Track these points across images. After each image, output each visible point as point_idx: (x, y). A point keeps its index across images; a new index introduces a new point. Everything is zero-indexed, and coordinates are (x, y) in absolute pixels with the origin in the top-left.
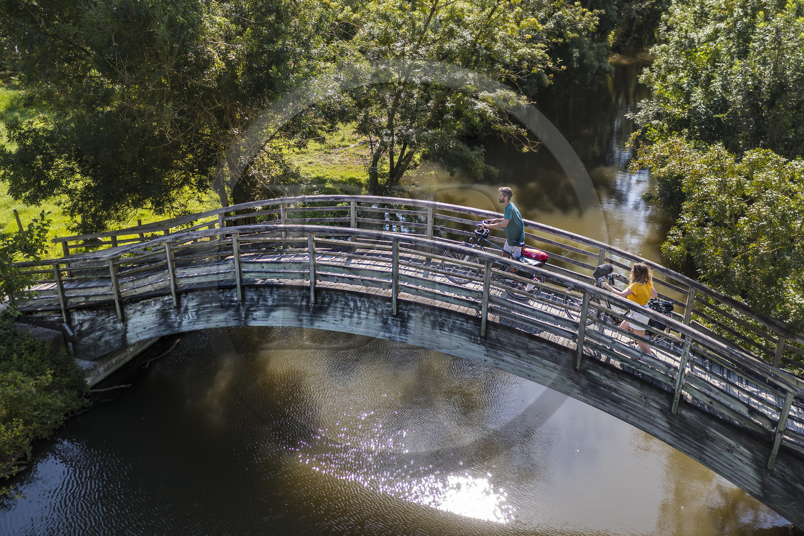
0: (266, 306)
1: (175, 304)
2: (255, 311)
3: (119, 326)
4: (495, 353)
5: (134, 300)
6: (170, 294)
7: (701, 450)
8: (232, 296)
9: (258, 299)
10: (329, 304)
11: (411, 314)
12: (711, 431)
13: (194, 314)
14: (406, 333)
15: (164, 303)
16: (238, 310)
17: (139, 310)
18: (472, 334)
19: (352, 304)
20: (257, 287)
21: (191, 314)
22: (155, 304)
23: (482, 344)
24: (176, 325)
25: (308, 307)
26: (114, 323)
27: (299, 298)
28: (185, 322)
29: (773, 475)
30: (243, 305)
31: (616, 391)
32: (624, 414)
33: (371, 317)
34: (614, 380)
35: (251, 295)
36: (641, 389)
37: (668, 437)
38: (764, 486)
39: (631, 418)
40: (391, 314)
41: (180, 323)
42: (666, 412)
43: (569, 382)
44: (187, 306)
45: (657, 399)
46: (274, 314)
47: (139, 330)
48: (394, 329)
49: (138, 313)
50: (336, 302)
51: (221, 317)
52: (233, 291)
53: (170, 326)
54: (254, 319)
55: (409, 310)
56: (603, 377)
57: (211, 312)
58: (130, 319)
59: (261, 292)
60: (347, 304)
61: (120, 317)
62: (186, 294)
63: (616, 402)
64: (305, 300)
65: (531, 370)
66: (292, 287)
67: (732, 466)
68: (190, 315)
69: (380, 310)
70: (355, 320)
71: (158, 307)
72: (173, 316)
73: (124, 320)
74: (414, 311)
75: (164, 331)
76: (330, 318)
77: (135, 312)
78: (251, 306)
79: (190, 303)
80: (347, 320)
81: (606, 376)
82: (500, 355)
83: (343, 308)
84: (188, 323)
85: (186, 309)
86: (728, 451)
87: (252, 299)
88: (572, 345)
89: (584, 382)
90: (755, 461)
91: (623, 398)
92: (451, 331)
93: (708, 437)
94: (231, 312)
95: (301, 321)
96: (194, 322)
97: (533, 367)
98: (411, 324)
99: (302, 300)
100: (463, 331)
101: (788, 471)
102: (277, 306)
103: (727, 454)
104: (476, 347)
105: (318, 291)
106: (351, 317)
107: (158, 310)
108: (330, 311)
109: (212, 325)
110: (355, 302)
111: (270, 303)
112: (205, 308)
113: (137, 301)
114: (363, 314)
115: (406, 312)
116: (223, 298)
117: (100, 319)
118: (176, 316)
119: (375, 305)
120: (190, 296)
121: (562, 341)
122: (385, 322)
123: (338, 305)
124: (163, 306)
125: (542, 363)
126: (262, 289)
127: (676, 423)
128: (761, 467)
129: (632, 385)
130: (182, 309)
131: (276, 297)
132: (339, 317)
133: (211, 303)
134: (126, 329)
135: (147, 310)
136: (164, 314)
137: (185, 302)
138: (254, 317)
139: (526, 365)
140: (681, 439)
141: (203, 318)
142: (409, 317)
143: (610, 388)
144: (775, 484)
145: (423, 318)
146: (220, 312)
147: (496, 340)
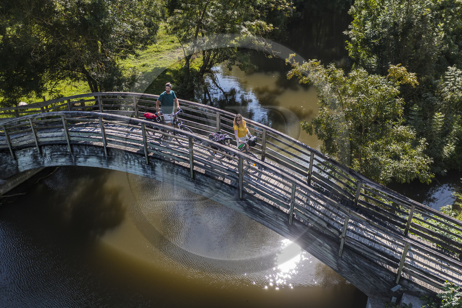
0: (84, 155)
1: (39, 152)
2: (79, 158)
3: (14, 162)
4: (200, 187)
6: (35, 146)
8: (67, 149)
9: (80, 151)
10: (115, 156)
11: (156, 164)
12: (310, 235)
13: (49, 157)
14: (155, 174)
15: (34, 151)
16: (70, 157)
17: (23, 154)
18: (187, 176)
19: (126, 157)
20: (79, 145)
22: (30, 151)
23: (193, 182)
24: (42, 163)
25: (104, 157)
26: (11, 160)
27: (100, 152)
28: (46, 162)
29: (342, 260)
30: (73, 154)
31: (261, 211)
32: (266, 223)
33: (136, 164)
34: (260, 205)
35: (76, 149)
36: (274, 210)
38: (338, 265)
39: (270, 225)
40: (146, 163)
41: (43, 162)
42: (286, 223)
43: (238, 205)
44: (45, 153)
45: (282, 216)
46: (88, 160)
47: (24, 165)
48: (149, 172)
49: (22, 156)
50: (118, 155)
51: (63, 160)
52: (67, 146)
53: (39, 163)
54: (79, 162)
55: (155, 162)
56: (254, 203)
57: (57, 157)
58: (19, 159)
59: (80, 147)
60: (124, 157)
61: (13, 157)
62: (44, 146)
63: (262, 216)
64: (103, 153)
65: (218, 197)
66: (96, 146)
67: (322, 254)
68: (48, 158)
69: (140, 160)
70: (129, 165)
71: (31, 153)
72: (39, 158)
73: (16, 159)
74: (157, 162)
75: (36, 166)
76: (116, 163)
77: (20, 155)
78: (77, 155)
79: (47, 152)
81: (256, 203)
82: (202, 188)
83: (122, 159)
84: (47, 162)
85: (45, 155)
86: (319, 245)
87: (77, 151)
89: (245, 205)
90: (333, 251)
91: (265, 215)
92: (177, 174)
93: (309, 238)
94: (67, 158)
95: (102, 164)
96: (50, 162)
97: (219, 196)
98: (157, 169)
99: (101, 153)
100: (183, 174)
101: (349, 258)
102: (89, 156)
103: (319, 247)
104: (189, 183)
105: (108, 149)
106: (126, 164)
107: (32, 154)
108: (116, 160)
109: (59, 164)
111: (86, 154)
112: (55, 155)
113: (21, 149)
114: (132, 163)
115: (153, 163)
116: (62, 150)
117: (4, 157)
118: (41, 158)
119: (137, 158)
120: (46, 148)
122: (143, 167)
123: (119, 157)
124: (34, 153)
125: (223, 194)
126: (81, 147)
129: (269, 208)
130: (43, 155)
131: (88, 151)
132: (120, 164)
133: (57, 152)
134: (18, 164)
135: (26, 154)
136: (34, 157)
137: (44, 151)
138: (79, 161)
139: (216, 194)
141: (54, 160)
142: (155, 166)
143: (258, 209)
144: (343, 264)
145: (162, 166)
146: (62, 157)
147: (199, 180)
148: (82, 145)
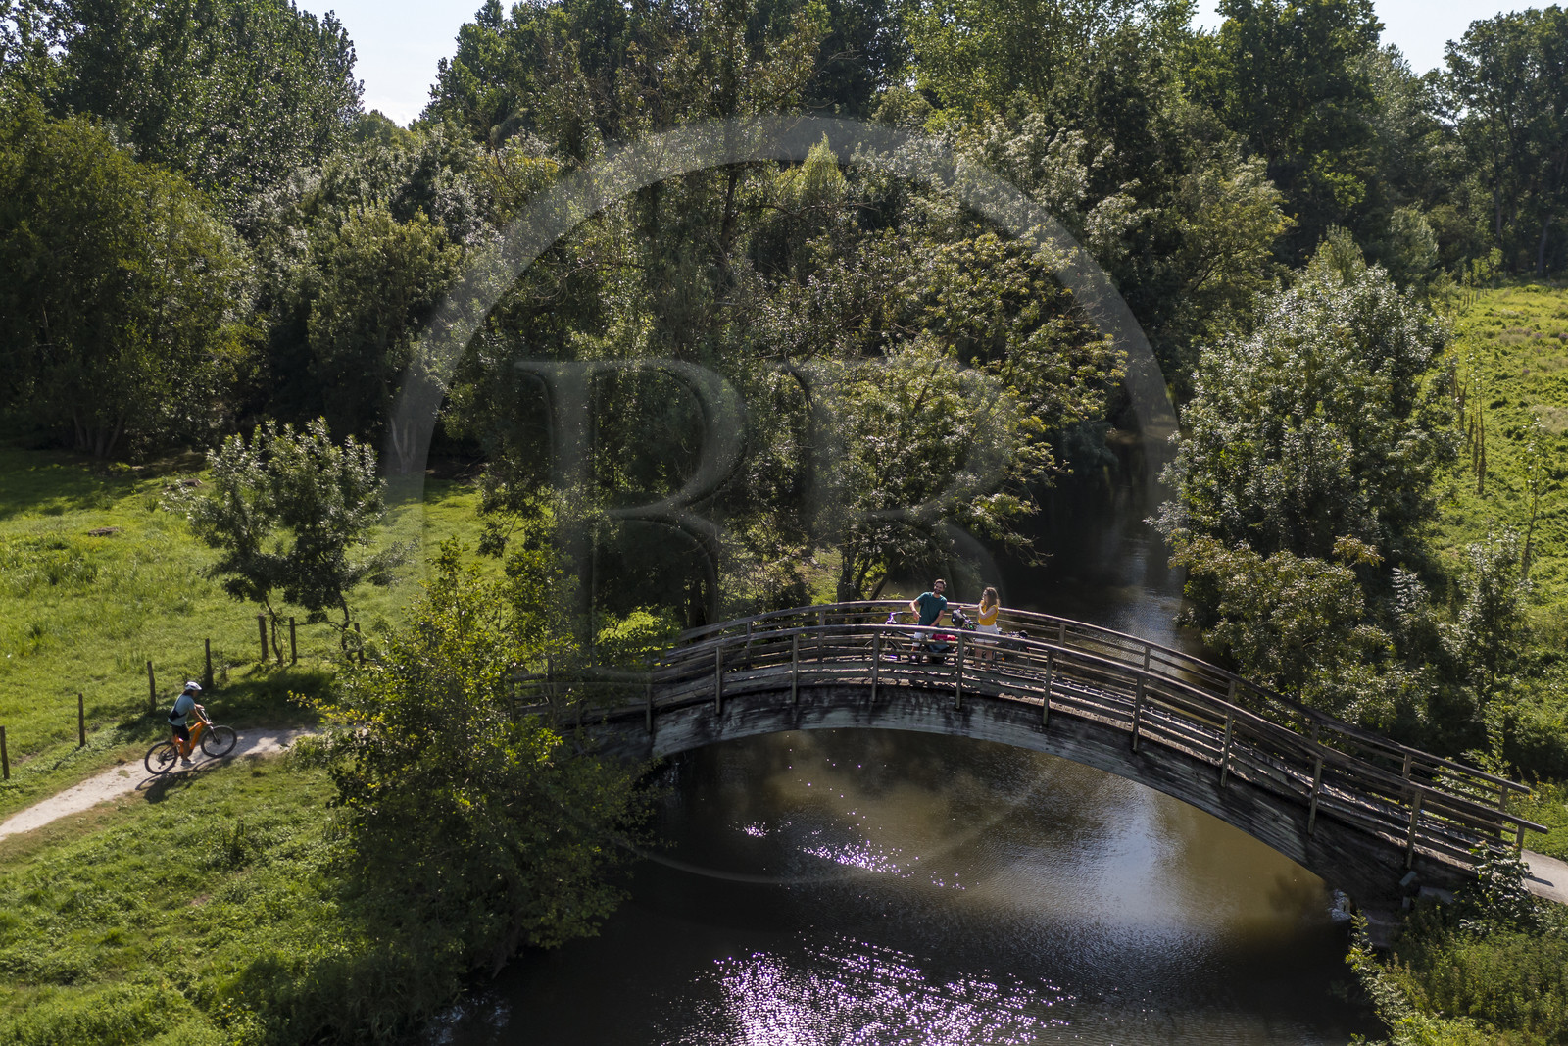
0: (821, 707)
1: (717, 711)
2: (809, 713)
3: (645, 739)
4: (1057, 741)
5: (669, 709)
6: (715, 700)
7: (1250, 822)
8: (785, 700)
9: (814, 701)
10: (890, 702)
11: (974, 707)
12: (1257, 802)
13: (738, 721)
14: (968, 727)
15: (704, 711)
16: (789, 713)
17: (672, 721)
18: (1034, 723)
19: (914, 701)
20: (813, 688)
21: (734, 722)
22: (693, 713)
23: (1044, 732)
24: (715, 734)
25: (866, 706)
26: (641, 736)
27: (858, 698)
28: (726, 730)
29: (1314, 841)
30: (796, 708)
31: (1170, 770)
32: (1178, 792)
33: (933, 712)
34: (1166, 758)
35: (806, 696)
36: (1193, 766)
37: (1219, 812)
38: (1308, 852)
39: (1185, 796)
40: (955, 709)
41: (720, 732)
42: (1215, 786)
43: (1127, 765)
44: (731, 713)
45: (1208, 774)
46: (830, 715)
47: (669, 742)
48: (957, 724)
49: (670, 724)
50: (897, 699)
51: (770, 722)
52: (787, 693)
53: (708, 736)
54: (806, 722)
55: (973, 703)
56: (1158, 758)
57: (757, 718)
58: (660, 731)
59: (816, 692)
60: (909, 701)
61: (649, 729)
62: (732, 700)
63: (1171, 780)
64: (865, 699)
65: (1091, 755)
66: (852, 687)
67: (1278, 835)
69: (943, 703)
70: (916, 716)
71: (696, 715)
72: (712, 725)
73: (653, 732)
74: (977, 703)
75: (699, 742)
76: (890, 716)
77: (667, 723)
78: (805, 708)
79: (735, 709)
80: (908, 717)
81: (1160, 756)
82: (1061, 742)
83: (904, 705)
84: (729, 731)
85: (730, 717)
86: (1274, 820)
87: (807, 701)
88: (1129, 727)
89: (1141, 764)
90: (1297, 827)
91: (1178, 777)
92: (1014, 721)
93: (1255, 808)
94: (781, 716)
95: (857, 721)
96: (737, 729)
97: (1093, 753)
98: (974, 717)
99: (861, 700)
100: (1025, 721)
101: (1327, 835)
102: (833, 707)
103: (1273, 824)
104: (1037, 736)
105: (881, 688)
106: (912, 714)
107: (696, 719)
108: (891, 709)
109: (757, 731)
110: (917, 698)
111: (826, 704)
112: (751, 714)
113: (672, 711)
114: (925, 710)
115: (970, 705)
116: (774, 702)
118: (717, 724)
119: (938, 699)
120: (736, 701)
121: (1119, 724)
122: (947, 717)
123: (899, 702)
124: (702, 714)
125: (1100, 748)
126: (819, 691)
127: (1226, 797)
128: (1304, 834)
129: (1185, 763)
130: (725, 716)
131: (833, 698)
132: (899, 715)
133: (759, 708)
134: (653, 742)
135: (683, 720)
136: (702, 723)
137: (728, 708)
138: (807, 720)
139: (1085, 751)
140: (1231, 812)
141: (749, 725)
142: (972, 711)
143: (1164, 767)
144: (1316, 848)
145: (986, 711)
146: (768, 717)
147: (1058, 728)
148: (820, 687)
